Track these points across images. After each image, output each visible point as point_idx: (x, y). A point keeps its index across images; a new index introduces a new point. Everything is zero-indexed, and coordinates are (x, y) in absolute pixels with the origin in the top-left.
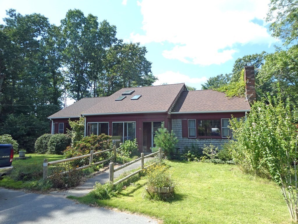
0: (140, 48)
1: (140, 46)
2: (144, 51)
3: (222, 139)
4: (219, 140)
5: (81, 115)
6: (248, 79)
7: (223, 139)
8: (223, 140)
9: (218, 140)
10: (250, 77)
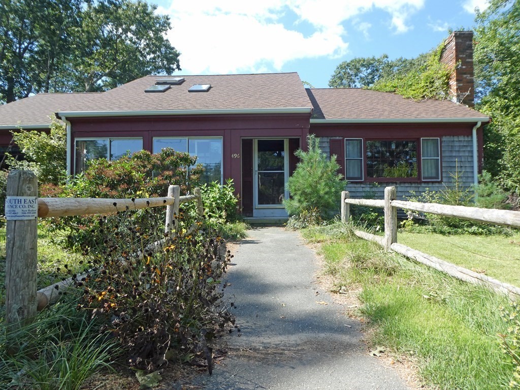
0: (157, 18)
1: (156, 13)
2: (166, 24)
3: (421, 183)
4: (416, 185)
5: (57, 115)
6: (461, 58)
7: (425, 182)
8: (423, 185)
9: (413, 185)
10: (464, 56)
